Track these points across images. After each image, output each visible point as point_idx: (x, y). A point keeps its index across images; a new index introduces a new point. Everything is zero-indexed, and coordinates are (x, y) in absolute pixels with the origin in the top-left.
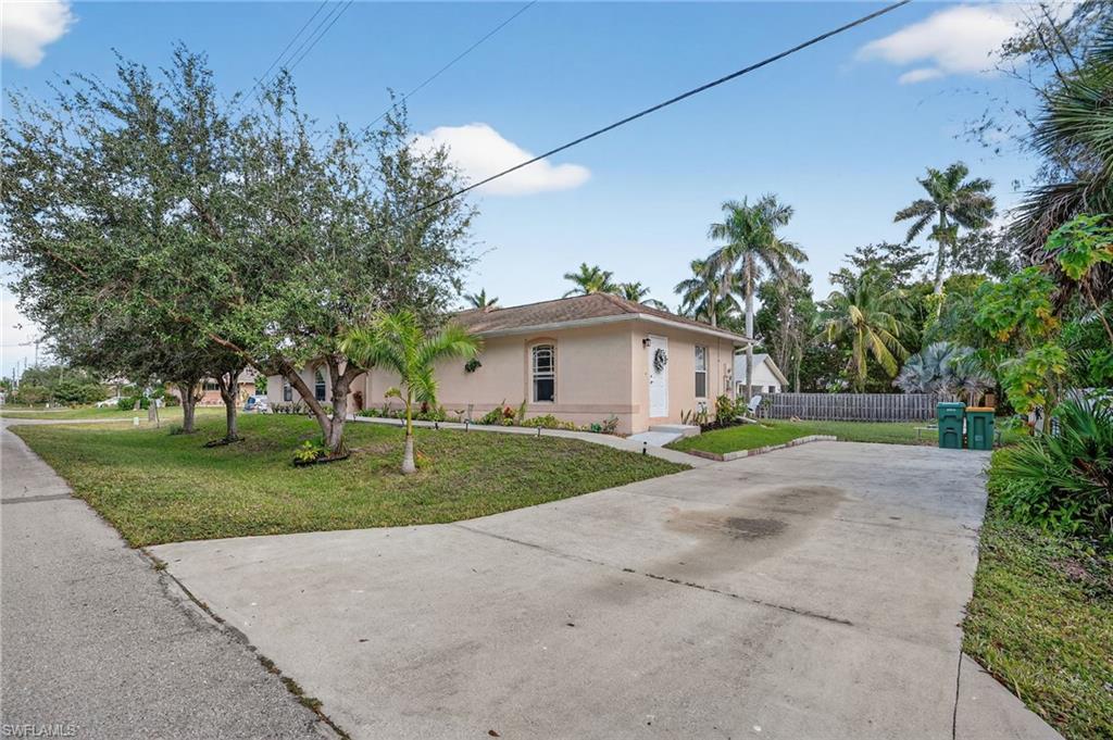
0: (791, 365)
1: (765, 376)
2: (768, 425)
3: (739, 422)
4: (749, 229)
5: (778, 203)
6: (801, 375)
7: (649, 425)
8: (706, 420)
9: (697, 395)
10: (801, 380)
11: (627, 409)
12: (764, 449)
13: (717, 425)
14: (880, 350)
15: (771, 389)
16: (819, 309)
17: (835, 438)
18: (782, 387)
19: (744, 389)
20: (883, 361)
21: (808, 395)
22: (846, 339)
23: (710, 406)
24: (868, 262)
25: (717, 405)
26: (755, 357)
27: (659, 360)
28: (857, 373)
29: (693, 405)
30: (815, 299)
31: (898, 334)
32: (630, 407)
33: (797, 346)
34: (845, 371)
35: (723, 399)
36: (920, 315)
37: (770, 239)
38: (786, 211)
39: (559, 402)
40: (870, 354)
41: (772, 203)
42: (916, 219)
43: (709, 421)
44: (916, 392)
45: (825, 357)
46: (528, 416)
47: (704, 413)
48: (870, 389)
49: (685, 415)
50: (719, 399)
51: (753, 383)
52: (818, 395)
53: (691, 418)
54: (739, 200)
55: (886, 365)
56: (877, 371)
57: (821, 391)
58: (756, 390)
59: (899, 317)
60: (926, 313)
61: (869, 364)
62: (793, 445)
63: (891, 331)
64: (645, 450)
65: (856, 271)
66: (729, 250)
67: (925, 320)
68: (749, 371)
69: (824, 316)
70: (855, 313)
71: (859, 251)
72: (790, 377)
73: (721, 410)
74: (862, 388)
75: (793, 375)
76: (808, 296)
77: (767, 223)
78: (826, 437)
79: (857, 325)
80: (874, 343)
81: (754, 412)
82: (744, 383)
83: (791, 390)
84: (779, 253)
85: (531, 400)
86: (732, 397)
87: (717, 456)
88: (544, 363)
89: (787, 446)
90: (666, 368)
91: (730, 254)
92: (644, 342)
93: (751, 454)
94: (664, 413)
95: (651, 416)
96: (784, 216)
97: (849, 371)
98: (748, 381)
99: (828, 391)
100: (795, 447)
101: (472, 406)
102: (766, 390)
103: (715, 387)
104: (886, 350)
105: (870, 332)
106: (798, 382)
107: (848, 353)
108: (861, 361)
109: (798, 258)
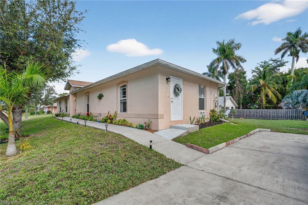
0: (239, 100)
1: (230, 103)
2: (235, 123)
3: (221, 122)
4: (225, 51)
5: (235, 42)
6: (242, 103)
7: (170, 124)
8: (204, 121)
9: (200, 109)
10: (242, 105)
11: (156, 116)
12: (235, 140)
13: (210, 124)
14: (270, 94)
15: (232, 108)
16: (249, 82)
17: (270, 130)
18: (236, 107)
19: (223, 108)
20: (272, 98)
21: (244, 110)
22: (258, 91)
23: (206, 115)
24: (265, 65)
25: (210, 114)
26: (227, 97)
27: (177, 91)
28: (262, 102)
29: (197, 114)
30: (247, 79)
31: (276, 89)
32: (157, 115)
33: (241, 94)
34: (258, 102)
35: (213, 111)
36: (285, 83)
37: (233, 54)
38: (238, 45)
39: (128, 113)
40: (267, 96)
41: (233, 42)
42: (283, 51)
43: (206, 121)
44: (288, 108)
45: (250, 97)
46: (118, 119)
47: (203, 117)
48: (266, 108)
49: (192, 119)
50: (211, 111)
51: (226, 106)
52: (248, 110)
53: (195, 120)
54: (221, 41)
55: (273, 100)
56: (269, 102)
57: (249, 109)
58: (227, 108)
59: (277, 83)
60: (287, 82)
61: (266, 99)
62: (250, 135)
63: (274, 88)
64: (151, 146)
65: (262, 69)
66: (218, 59)
67: (287, 84)
68: (225, 102)
69: (250, 84)
70: (262, 82)
71: (262, 62)
72: (239, 104)
73: (212, 116)
74: (264, 107)
75: (239, 103)
76: (245, 78)
77: (231, 49)
78: (264, 129)
79: (262, 86)
80: (268, 92)
81: (227, 116)
82: (223, 106)
83: (239, 108)
84: (236, 60)
85: (119, 112)
86: (218, 110)
87: (204, 149)
88: (124, 93)
89: (247, 136)
90: (181, 94)
91: (218, 60)
92: (167, 79)
93: (228, 145)
94: (180, 118)
95: (172, 120)
96: (238, 46)
97: (259, 102)
98: (225, 105)
99: (251, 109)
100: (251, 136)
101: (101, 114)
102: (230, 108)
103: (209, 105)
104: (273, 94)
105: (267, 88)
106: (241, 106)
107: (259, 96)
108: (264, 98)
109: (243, 61)
